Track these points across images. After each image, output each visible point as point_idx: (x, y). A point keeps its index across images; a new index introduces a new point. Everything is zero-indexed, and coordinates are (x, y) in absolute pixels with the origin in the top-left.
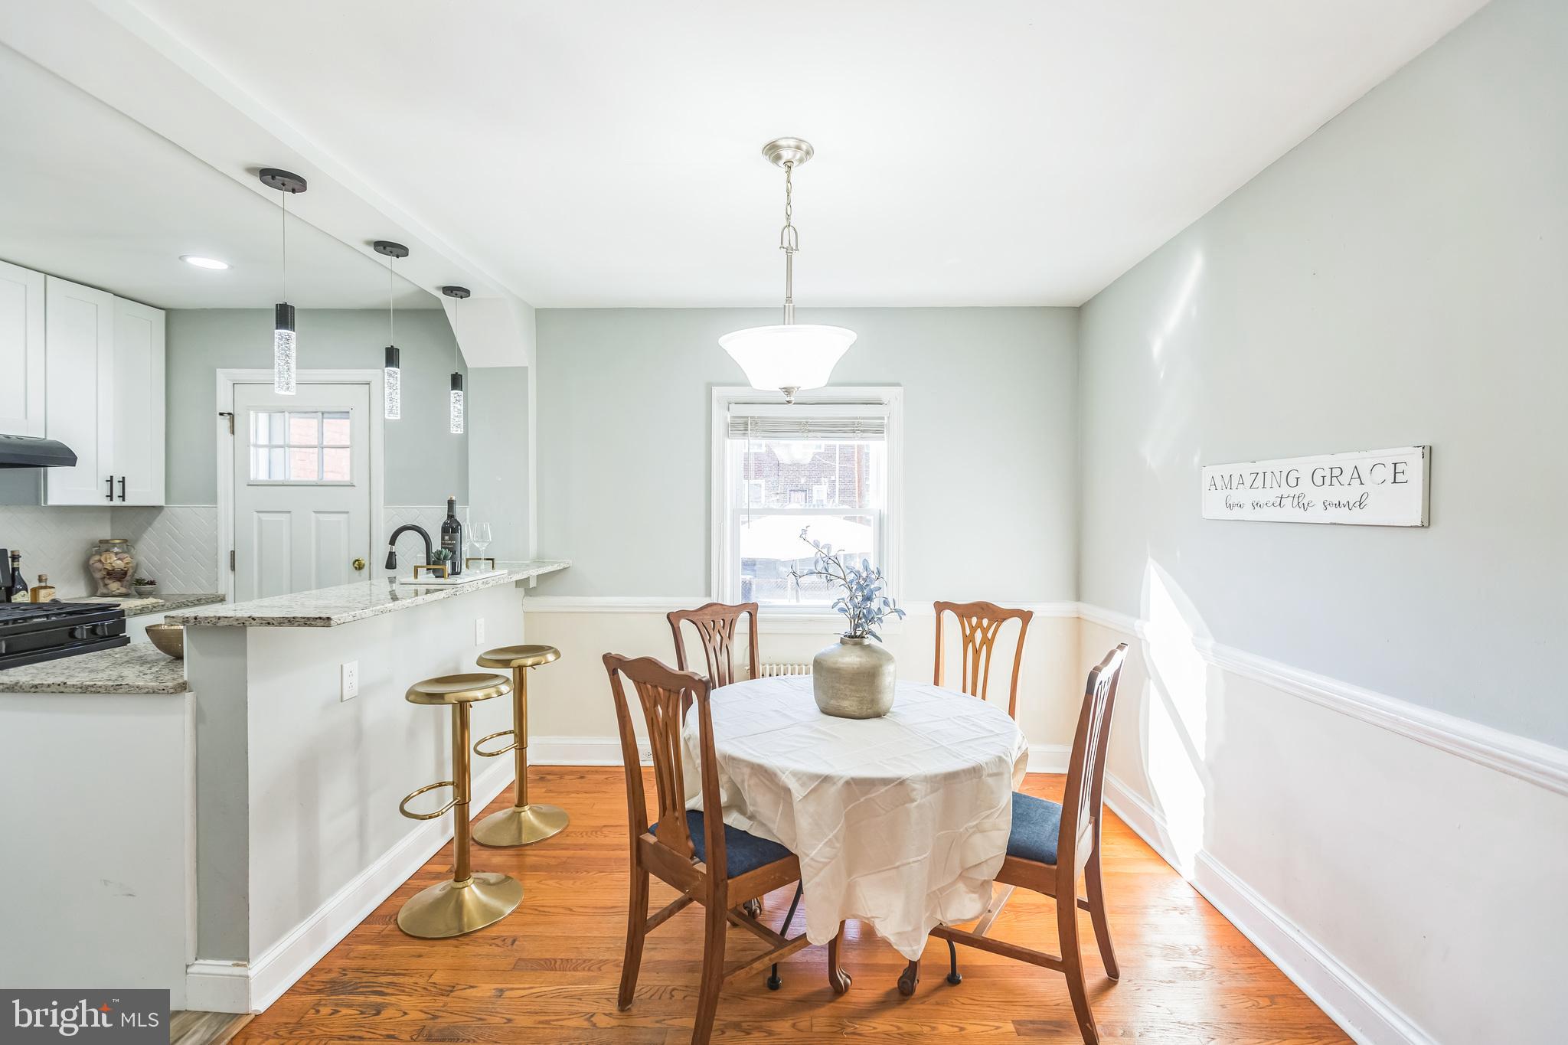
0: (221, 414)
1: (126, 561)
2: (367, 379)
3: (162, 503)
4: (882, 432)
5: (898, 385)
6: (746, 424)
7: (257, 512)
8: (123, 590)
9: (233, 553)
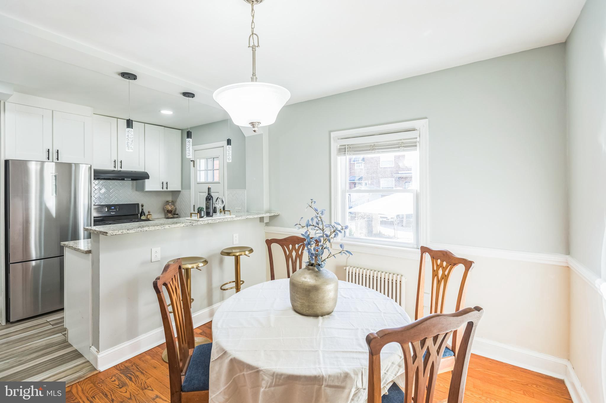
0: (191, 161)
1: (172, 207)
2: (221, 145)
3: (180, 189)
4: (416, 146)
5: (426, 118)
6: (345, 148)
7: (199, 192)
8: (171, 216)
9: (194, 206)
